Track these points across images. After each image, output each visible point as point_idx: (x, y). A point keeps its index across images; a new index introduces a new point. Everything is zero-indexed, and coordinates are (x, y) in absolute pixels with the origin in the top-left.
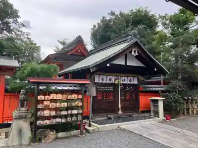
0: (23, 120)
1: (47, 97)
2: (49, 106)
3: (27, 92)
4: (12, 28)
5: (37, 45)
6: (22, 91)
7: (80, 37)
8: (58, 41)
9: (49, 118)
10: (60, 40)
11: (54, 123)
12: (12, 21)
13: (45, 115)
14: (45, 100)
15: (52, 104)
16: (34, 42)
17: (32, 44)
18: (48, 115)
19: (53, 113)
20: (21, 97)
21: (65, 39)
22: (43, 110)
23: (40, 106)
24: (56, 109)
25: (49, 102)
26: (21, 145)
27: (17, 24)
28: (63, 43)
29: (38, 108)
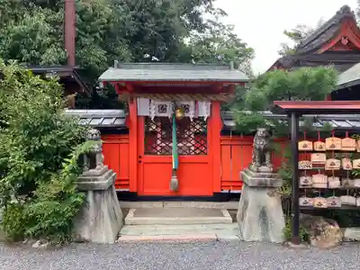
0: (267, 191)
1: (318, 144)
2: (324, 165)
3: (270, 133)
4: (204, 22)
5: (247, 47)
6: (261, 131)
7: (346, 9)
8: (285, 32)
9: (325, 193)
10: (288, 31)
11: (338, 205)
12: (204, 10)
13: (316, 186)
14: (314, 152)
15: (330, 161)
16: (241, 42)
17: (238, 45)
18: (325, 186)
19: (335, 183)
20: (259, 143)
21: (299, 26)
22: (311, 173)
23: (303, 165)
24: (341, 174)
25: (324, 156)
26: (266, 242)
27: (213, 12)
28: (297, 36)
29: (300, 168)
